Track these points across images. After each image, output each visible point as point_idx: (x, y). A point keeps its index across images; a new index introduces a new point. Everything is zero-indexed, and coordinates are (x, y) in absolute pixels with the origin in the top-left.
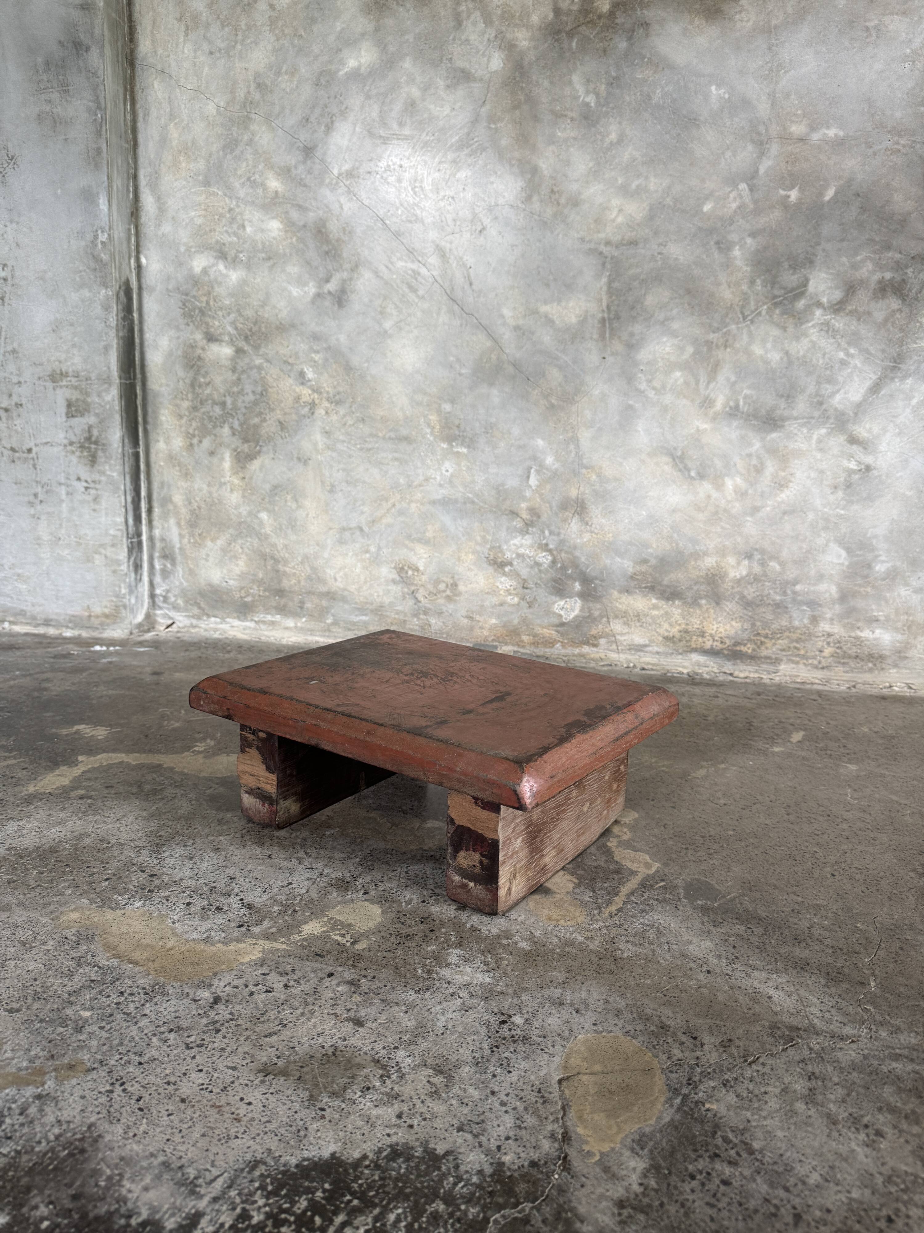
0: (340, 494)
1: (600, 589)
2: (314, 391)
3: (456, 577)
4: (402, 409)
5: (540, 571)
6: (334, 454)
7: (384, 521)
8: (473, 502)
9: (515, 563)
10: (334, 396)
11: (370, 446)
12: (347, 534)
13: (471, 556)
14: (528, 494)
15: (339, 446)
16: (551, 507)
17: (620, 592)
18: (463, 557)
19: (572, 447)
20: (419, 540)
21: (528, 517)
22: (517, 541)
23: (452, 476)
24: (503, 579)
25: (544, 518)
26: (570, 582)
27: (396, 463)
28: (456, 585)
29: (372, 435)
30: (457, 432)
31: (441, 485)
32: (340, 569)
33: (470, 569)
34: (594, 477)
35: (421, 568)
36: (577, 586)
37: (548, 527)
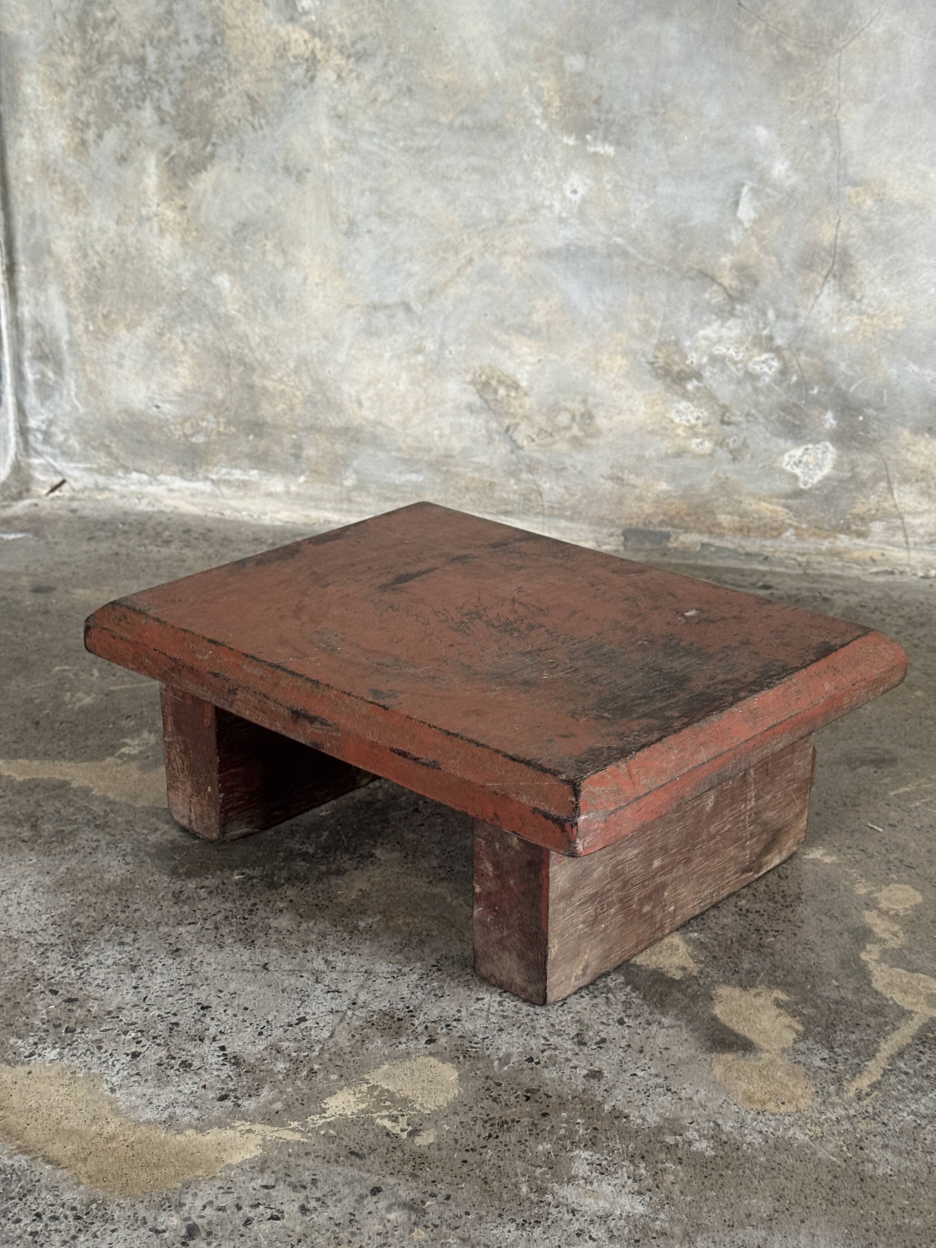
0: (367, 238)
1: (875, 425)
2: (313, 33)
3: (591, 399)
4: (486, 68)
5: (756, 390)
6: (356, 161)
7: (451, 291)
8: (625, 254)
9: (707, 374)
10: (354, 43)
11: (423, 143)
12: (381, 317)
13: (620, 360)
14: (735, 237)
15: (364, 144)
16: (781, 264)
17: (916, 431)
18: (605, 360)
19: (826, 141)
20: (520, 330)
21: (735, 283)
22: (711, 331)
23: (584, 200)
24: (683, 405)
25: (766, 285)
26: (814, 412)
27: (475, 177)
28: (591, 417)
29: (427, 122)
30: (594, 114)
31: (562, 221)
32: (368, 384)
33: (617, 386)
34: (869, 202)
35: (524, 384)
36: (830, 420)
37: (774, 302)
